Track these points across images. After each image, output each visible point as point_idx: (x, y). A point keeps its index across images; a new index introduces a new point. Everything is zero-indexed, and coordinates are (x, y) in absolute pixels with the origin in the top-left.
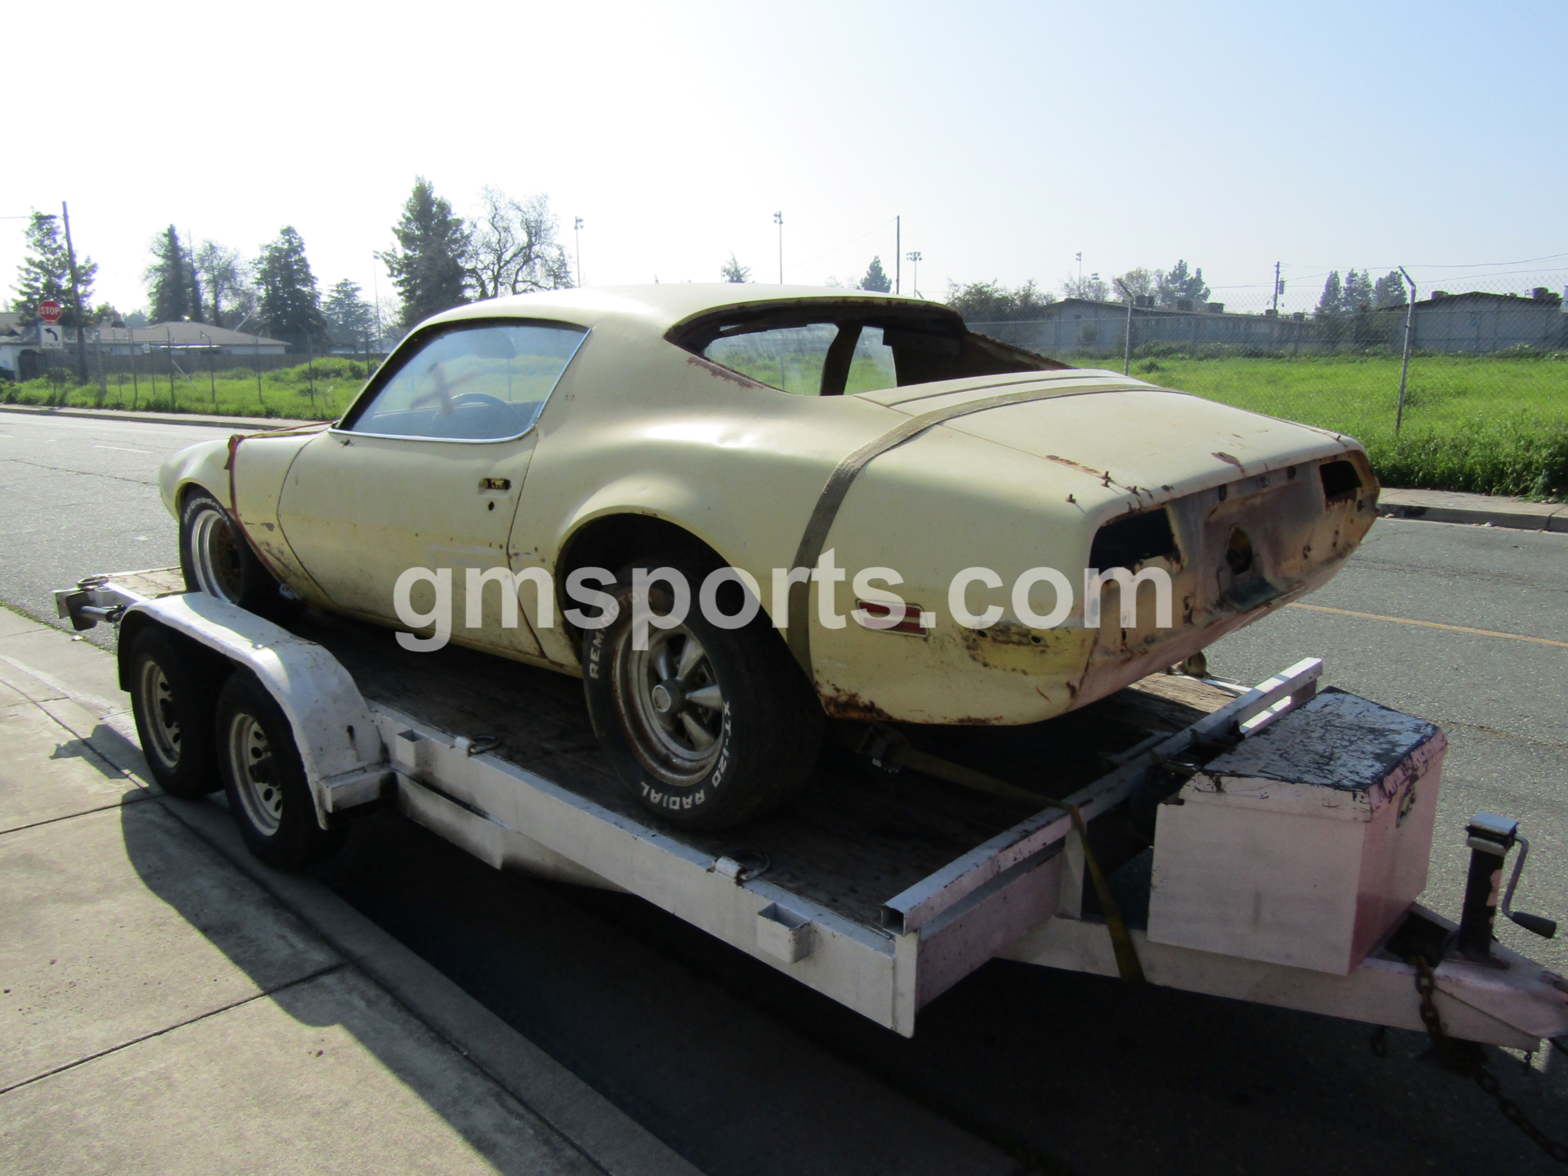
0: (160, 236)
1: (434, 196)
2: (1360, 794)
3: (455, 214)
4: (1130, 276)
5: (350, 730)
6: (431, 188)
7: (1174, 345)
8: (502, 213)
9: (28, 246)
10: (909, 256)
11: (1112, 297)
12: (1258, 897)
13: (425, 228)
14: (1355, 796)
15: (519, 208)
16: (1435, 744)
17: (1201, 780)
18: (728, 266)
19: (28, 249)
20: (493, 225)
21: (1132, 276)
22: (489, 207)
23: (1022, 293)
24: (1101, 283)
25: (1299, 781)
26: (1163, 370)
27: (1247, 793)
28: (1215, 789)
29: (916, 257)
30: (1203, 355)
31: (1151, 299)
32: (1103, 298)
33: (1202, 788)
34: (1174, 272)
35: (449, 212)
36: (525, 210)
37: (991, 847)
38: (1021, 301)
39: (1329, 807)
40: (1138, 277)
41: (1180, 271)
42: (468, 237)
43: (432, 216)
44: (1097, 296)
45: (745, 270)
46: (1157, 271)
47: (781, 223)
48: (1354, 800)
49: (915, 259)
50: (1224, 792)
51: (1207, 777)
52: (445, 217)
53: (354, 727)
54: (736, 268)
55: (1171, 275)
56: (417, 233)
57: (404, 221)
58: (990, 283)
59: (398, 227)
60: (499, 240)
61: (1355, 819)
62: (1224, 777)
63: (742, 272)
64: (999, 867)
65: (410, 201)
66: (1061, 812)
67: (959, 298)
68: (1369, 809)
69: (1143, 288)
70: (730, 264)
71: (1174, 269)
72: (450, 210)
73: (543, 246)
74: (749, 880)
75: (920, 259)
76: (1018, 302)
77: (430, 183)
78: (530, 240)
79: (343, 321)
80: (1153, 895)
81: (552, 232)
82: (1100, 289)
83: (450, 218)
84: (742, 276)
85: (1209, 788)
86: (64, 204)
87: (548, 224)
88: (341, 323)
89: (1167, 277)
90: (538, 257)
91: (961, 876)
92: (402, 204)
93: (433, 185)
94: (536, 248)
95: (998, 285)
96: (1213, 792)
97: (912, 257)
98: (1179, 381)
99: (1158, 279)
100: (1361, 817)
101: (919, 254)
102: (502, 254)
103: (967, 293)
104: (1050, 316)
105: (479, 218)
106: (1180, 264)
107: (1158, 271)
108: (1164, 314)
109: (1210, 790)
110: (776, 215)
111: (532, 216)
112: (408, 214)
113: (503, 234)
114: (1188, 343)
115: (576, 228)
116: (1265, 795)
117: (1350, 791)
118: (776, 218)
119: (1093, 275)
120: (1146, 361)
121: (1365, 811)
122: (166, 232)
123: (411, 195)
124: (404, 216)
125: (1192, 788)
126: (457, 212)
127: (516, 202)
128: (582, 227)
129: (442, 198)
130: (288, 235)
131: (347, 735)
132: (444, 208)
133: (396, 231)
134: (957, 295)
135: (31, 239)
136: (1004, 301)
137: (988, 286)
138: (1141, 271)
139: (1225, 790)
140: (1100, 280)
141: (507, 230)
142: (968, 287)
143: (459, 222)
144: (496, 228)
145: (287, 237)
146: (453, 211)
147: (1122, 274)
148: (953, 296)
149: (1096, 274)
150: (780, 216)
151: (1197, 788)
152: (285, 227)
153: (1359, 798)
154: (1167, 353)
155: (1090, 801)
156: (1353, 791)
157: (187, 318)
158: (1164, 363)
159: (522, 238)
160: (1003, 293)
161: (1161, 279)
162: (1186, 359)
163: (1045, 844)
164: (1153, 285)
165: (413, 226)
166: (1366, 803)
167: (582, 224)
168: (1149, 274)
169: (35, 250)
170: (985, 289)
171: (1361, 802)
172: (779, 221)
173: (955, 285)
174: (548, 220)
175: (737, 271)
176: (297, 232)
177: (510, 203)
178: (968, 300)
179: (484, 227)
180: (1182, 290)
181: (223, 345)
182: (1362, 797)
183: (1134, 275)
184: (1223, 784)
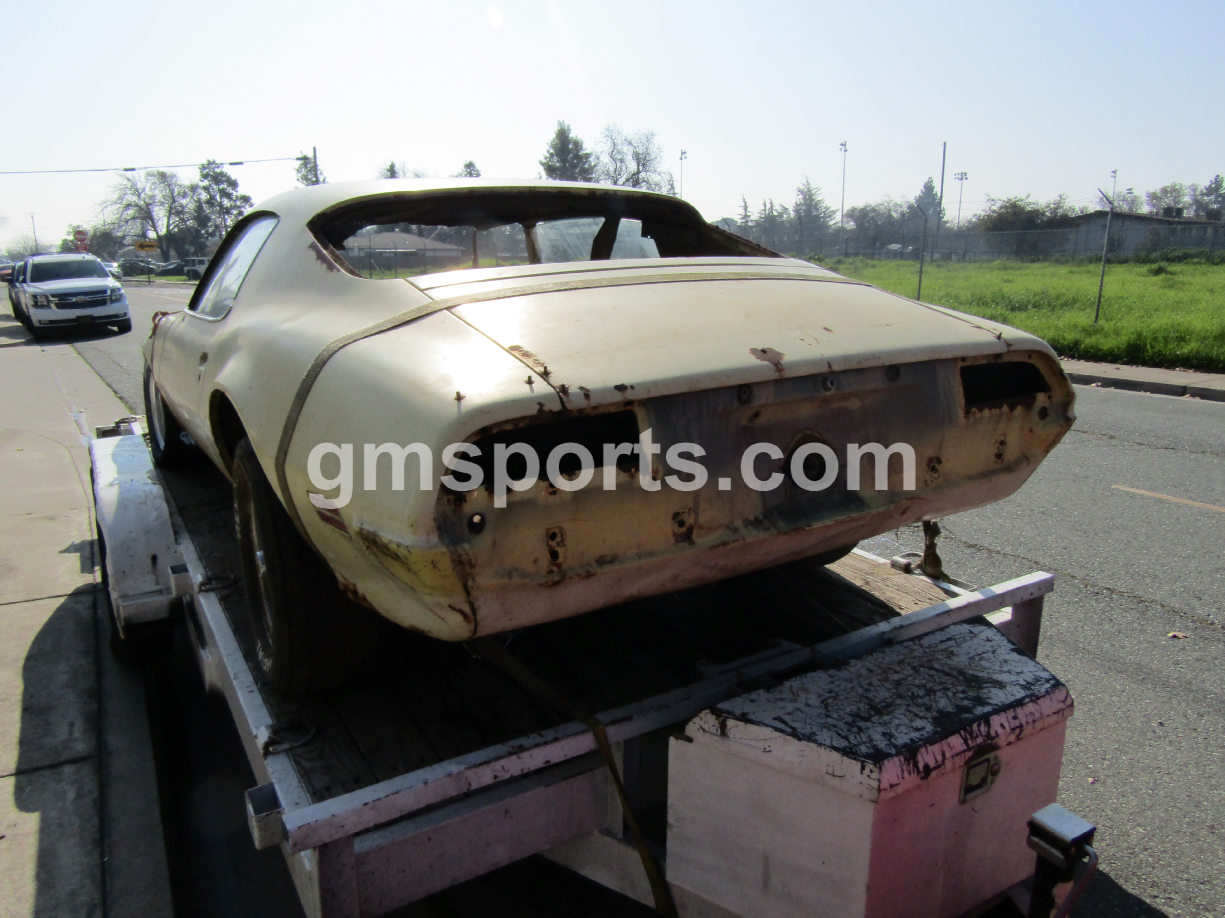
0: (386, 171)
1: (571, 136)
2: (870, 766)
3: (586, 149)
4: (1164, 191)
5: (154, 559)
6: (569, 130)
7: (1191, 252)
8: (619, 148)
9: (298, 180)
10: (957, 176)
11: (1145, 209)
12: (766, 860)
13: (564, 161)
14: (863, 768)
15: (630, 144)
16: (1047, 706)
17: (707, 719)
18: (802, 187)
19: (297, 182)
20: (611, 157)
21: (1166, 190)
22: (609, 143)
23: (1052, 206)
24: (1135, 196)
25: (810, 738)
26: (1172, 274)
27: (752, 743)
28: (719, 732)
29: (963, 177)
30: (1218, 260)
31: (1180, 211)
32: (1136, 210)
33: (707, 729)
34: (1210, 186)
35: (581, 148)
36: (636, 145)
37: (459, 763)
38: (1052, 213)
39: (833, 775)
40: (1173, 191)
41: (1216, 186)
42: (595, 166)
43: (569, 151)
44: (1130, 209)
45: (816, 190)
46: (1191, 186)
47: (846, 151)
48: (862, 773)
49: (962, 179)
50: (728, 737)
51: (714, 717)
52: (578, 151)
53: (158, 556)
54: (809, 188)
55: (1206, 189)
56: (558, 165)
57: (548, 156)
58: (1023, 198)
59: (544, 161)
60: (616, 170)
61: (861, 796)
62: (731, 720)
63: (813, 192)
64: (470, 784)
65: (554, 140)
66: (583, 727)
67: (995, 211)
68: (876, 787)
69: (1176, 200)
70: (804, 185)
71: (1210, 183)
72: (582, 147)
73: (648, 173)
74: (274, 753)
75: (966, 179)
76: (1048, 214)
77: (569, 126)
78: (638, 168)
79: (509, 231)
80: (670, 834)
81: (655, 162)
82: (1133, 202)
83: (581, 153)
84: (813, 195)
85: (713, 730)
86: (314, 149)
87: (653, 156)
88: (508, 233)
89: (1202, 191)
90: (644, 181)
91: (397, 793)
92: (548, 144)
93: (571, 128)
94: (642, 175)
95: (1030, 200)
96: (716, 735)
97: (959, 176)
98: (1183, 283)
99: (1192, 193)
100: (867, 795)
101: (966, 174)
102: (617, 180)
103: (1001, 208)
104: (1078, 225)
105: (602, 152)
106: (1216, 179)
107: (1193, 185)
108: (1190, 223)
109: (715, 732)
110: (842, 145)
111: (641, 150)
112: (552, 151)
113: (619, 164)
114: (1206, 249)
115: (681, 159)
116: (768, 749)
117: (860, 760)
118: (841, 147)
119: (1128, 190)
120: (1155, 266)
121: (871, 788)
122: (389, 168)
123: (554, 136)
124: (548, 151)
125: (697, 726)
126: (587, 148)
127: (629, 138)
128: (685, 158)
129: (576, 137)
130: (469, 168)
131: (149, 562)
132: (577, 145)
133: (542, 164)
134: (994, 208)
135: (300, 175)
136: (1035, 213)
137: (1022, 200)
138: (1176, 185)
139: (730, 735)
140: (1135, 194)
141: (622, 161)
142: (1004, 201)
143: (588, 156)
144: (614, 160)
145: (468, 170)
146: (584, 147)
147: (1156, 188)
148: (990, 209)
149: (1131, 189)
150: (845, 145)
151: (701, 727)
152: (468, 163)
153: (867, 771)
154: (1182, 259)
155: (629, 718)
156: (863, 762)
157: (397, 230)
158: (1174, 268)
159: (633, 166)
160: (1035, 207)
161: (1195, 193)
162: (1201, 264)
163: (548, 762)
164: (1187, 199)
165: (555, 159)
166: (874, 779)
167: (685, 155)
168: (1184, 188)
169: (303, 183)
170: (1019, 203)
171: (868, 776)
172: (844, 149)
173: (993, 200)
174: (654, 152)
175: (809, 190)
176: (476, 166)
177: (625, 140)
178: (1003, 213)
179: (605, 159)
180: (1216, 202)
181: (418, 250)
182: (871, 771)
183: (1169, 189)
184: (728, 727)
